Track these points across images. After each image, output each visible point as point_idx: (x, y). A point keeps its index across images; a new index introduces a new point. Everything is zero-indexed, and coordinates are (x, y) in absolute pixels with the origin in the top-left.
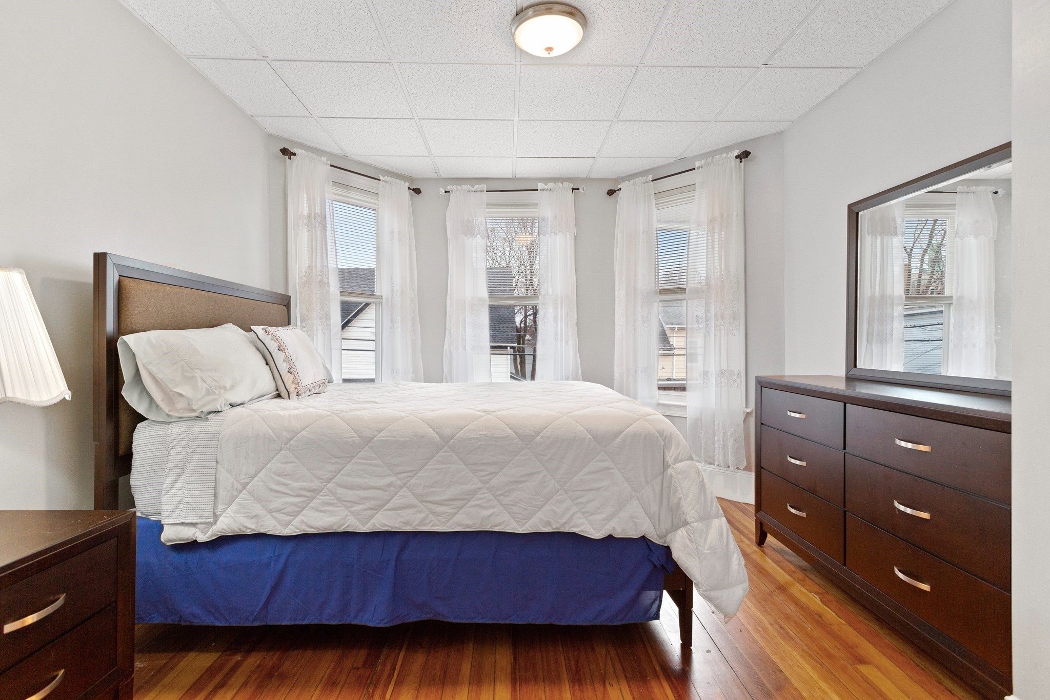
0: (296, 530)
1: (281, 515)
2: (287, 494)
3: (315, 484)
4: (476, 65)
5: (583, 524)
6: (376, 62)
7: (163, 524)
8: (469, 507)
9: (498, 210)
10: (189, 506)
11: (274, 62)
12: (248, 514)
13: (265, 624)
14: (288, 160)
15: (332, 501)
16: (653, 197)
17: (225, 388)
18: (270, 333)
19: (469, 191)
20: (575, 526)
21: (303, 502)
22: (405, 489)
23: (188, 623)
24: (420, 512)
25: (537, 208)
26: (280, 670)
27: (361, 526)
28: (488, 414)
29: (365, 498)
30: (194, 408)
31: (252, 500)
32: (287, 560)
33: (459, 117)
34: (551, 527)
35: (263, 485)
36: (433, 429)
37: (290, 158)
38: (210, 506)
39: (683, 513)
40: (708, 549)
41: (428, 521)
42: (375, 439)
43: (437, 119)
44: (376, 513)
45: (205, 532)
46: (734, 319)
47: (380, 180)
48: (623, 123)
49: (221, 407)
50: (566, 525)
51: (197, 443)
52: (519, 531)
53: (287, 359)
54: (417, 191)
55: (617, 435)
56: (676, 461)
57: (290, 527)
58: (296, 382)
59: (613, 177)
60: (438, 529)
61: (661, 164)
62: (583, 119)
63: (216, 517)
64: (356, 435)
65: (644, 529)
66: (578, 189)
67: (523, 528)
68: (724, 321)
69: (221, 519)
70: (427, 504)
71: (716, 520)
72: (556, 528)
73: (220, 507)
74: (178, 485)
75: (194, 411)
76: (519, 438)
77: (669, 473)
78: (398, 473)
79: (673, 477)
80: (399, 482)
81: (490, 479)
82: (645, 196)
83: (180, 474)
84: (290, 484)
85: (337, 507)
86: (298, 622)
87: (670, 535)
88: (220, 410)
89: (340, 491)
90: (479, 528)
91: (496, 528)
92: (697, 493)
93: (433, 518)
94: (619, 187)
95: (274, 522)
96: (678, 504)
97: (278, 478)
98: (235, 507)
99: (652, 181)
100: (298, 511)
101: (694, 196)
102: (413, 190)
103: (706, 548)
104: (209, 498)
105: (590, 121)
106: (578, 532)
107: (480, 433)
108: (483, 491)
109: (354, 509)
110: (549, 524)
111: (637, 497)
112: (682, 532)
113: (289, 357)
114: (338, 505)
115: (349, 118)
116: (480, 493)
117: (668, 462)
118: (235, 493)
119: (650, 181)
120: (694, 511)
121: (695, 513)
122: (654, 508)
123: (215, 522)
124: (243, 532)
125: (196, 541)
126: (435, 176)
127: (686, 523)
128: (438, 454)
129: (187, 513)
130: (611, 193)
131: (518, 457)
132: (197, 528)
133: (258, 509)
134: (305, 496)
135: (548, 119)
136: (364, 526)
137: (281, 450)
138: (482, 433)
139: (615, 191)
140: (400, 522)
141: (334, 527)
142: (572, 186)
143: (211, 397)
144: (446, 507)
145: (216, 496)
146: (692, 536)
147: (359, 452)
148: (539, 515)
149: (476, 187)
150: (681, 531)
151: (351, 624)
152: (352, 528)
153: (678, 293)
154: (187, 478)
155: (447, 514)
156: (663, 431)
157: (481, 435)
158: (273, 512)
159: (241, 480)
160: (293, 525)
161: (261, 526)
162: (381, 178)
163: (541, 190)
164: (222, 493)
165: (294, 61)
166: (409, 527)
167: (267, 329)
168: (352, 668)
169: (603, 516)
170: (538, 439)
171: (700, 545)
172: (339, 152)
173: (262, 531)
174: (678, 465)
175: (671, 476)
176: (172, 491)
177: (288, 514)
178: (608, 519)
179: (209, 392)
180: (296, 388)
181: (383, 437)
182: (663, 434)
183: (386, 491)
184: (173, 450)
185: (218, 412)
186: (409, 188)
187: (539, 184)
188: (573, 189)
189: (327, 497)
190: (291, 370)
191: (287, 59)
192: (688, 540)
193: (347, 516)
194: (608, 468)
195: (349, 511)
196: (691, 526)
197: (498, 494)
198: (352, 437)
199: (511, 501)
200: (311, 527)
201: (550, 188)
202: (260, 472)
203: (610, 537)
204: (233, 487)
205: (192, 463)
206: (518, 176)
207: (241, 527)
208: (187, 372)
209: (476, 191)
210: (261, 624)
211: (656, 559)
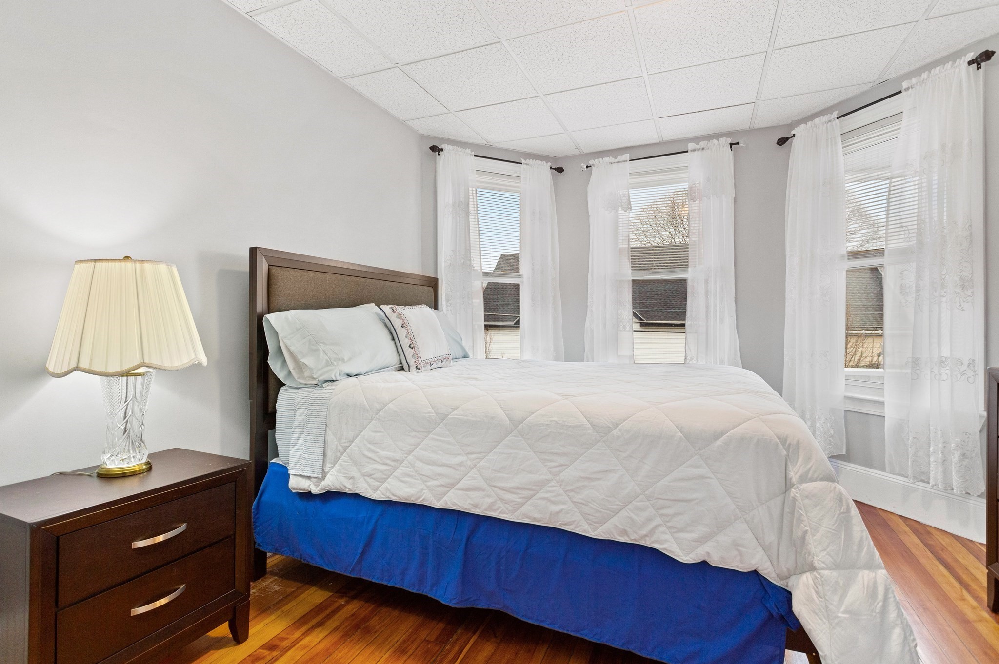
0: (383, 496)
1: (372, 480)
2: (376, 461)
3: (398, 455)
4: (584, 22)
5: (666, 541)
6: (487, 45)
7: (289, 474)
8: (538, 499)
9: (641, 179)
10: (306, 461)
11: (404, 67)
12: (347, 475)
13: (360, 577)
14: (438, 156)
15: (411, 473)
16: (839, 138)
17: (343, 360)
18: (396, 312)
19: (611, 163)
20: (657, 542)
21: (388, 470)
22: (474, 470)
23: (306, 562)
24: (489, 496)
25: (687, 172)
26: (368, 624)
27: (435, 502)
28: (566, 399)
29: (439, 475)
30: (315, 377)
31: (350, 463)
32: (376, 522)
33: (583, 85)
34: (628, 536)
35: (358, 450)
36: (504, 411)
37: (439, 154)
38: (320, 463)
39: (809, 554)
40: (845, 612)
41: (495, 508)
42: (449, 416)
43: (561, 92)
44: (449, 491)
45: (317, 486)
46: (963, 287)
47: (521, 164)
48: (782, 51)
49: (335, 377)
50: (647, 539)
51: (313, 407)
52: (591, 535)
53: (409, 336)
54: (560, 170)
55: (717, 436)
56: (804, 479)
57: (378, 492)
58: (416, 356)
59: (785, 123)
60: (506, 517)
61: (850, 95)
62: (727, 57)
63: (324, 474)
64: (433, 411)
65: (753, 562)
66: (738, 143)
67: (595, 533)
68: (945, 290)
69: (328, 476)
70: (496, 489)
71: (866, 572)
72: (635, 540)
73: (328, 465)
74: (300, 442)
75: (314, 379)
76: (593, 428)
77: (792, 495)
78: (468, 453)
79: (797, 500)
80: (469, 463)
81: (560, 472)
82: (827, 140)
83: (301, 433)
84: (378, 453)
85: (415, 479)
86: (385, 583)
87: (793, 578)
88: (334, 379)
89: (418, 464)
90: (547, 523)
91: (564, 526)
92: (833, 528)
93: (502, 505)
94: (793, 132)
95: (366, 485)
96: (803, 538)
97: (369, 445)
98: (338, 467)
99: (837, 118)
100: (384, 478)
101: (900, 128)
102: (556, 169)
103: (842, 609)
104: (319, 457)
105: (736, 58)
106: (662, 549)
107: (551, 419)
108: (552, 483)
109: (428, 484)
110: (624, 532)
111: (745, 519)
112: (807, 579)
113: (411, 333)
114: (416, 478)
115: (481, 107)
116: (550, 485)
117: (791, 479)
118: (338, 454)
119: (834, 119)
120: (825, 553)
121: (827, 556)
122: (771, 537)
123: (324, 478)
124: (343, 490)
125: (310, 492)
126: (577, 152)
127: (812, 568)
128: (507, 438)
129: (304, 467)
130: (782, 142)
131: (591, 450)
132: (311, 481)
133: (354, 472)
134: (390, 465)
135: (682, 67)
136: (438, 501)
137: (372, 420)
138: (553, 419)
139: (787, 139)
140: (470, 504)
141: (412, 499)
142: (730, 140)
143: (329, 368)
144: (514, 496)
145: (325, 455)
146: (820, 587)
147: (435, 428)
148: (614, 520)
149: (620, 158)
150: (807, 577)
151: (427, 596)
152: (428, 502)
153: (875, 256)
154: (305, 437)
155: (515, 503)
156: (787, 437)
157: (551, 421)
158: (365, 476)
159: (342, 443)
160: (380, 491)
161: (356, 487)
162: (523, 161)
163: (691, 151)
164: (329, 453)
165: (419, 61)
166: (478, 510)
167: (394, 308)
168: (425, 640)
169: (694, 536)
170: (616, 432)
171: (832, 604)
172: (483, 143)
173: (357, 492)
174: (805, 485)
175: (794, 499)
176: (296, 447)
177: (376, 479)
178: (702, 540)
179: (328, 364)
180: (415, 362)
181: (456, 415)
182: (786, 440)
183: (456, 470)
184: (298, 411)
185: (333, 381)
186: (551, 168)
187: (689, 144)
188: (731, 145)
189: (407, 469)
190: (412, 346)
191: (413, 61)
192: (813, 591)
193: (423, 489)
194: (702, 477)
195: (426, 485)
196: (819, 574)
197: (568, 489)
198: (429, 413)
199: (582, 499)
200: (393, 495)
201: (702, 147)
202: (356, 437)
203: (704, 563)
204: (337, 449)
205: (309, 425)
206: (665, 139)
207: (342, 486)
208: (313, 345)
209: (619, 162)
210: (357, 577)
211: (773, 605)
